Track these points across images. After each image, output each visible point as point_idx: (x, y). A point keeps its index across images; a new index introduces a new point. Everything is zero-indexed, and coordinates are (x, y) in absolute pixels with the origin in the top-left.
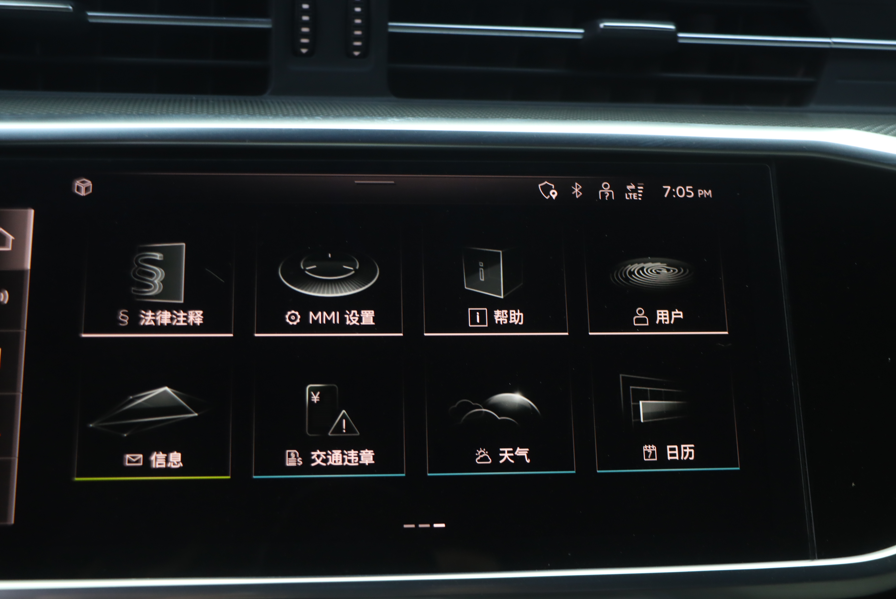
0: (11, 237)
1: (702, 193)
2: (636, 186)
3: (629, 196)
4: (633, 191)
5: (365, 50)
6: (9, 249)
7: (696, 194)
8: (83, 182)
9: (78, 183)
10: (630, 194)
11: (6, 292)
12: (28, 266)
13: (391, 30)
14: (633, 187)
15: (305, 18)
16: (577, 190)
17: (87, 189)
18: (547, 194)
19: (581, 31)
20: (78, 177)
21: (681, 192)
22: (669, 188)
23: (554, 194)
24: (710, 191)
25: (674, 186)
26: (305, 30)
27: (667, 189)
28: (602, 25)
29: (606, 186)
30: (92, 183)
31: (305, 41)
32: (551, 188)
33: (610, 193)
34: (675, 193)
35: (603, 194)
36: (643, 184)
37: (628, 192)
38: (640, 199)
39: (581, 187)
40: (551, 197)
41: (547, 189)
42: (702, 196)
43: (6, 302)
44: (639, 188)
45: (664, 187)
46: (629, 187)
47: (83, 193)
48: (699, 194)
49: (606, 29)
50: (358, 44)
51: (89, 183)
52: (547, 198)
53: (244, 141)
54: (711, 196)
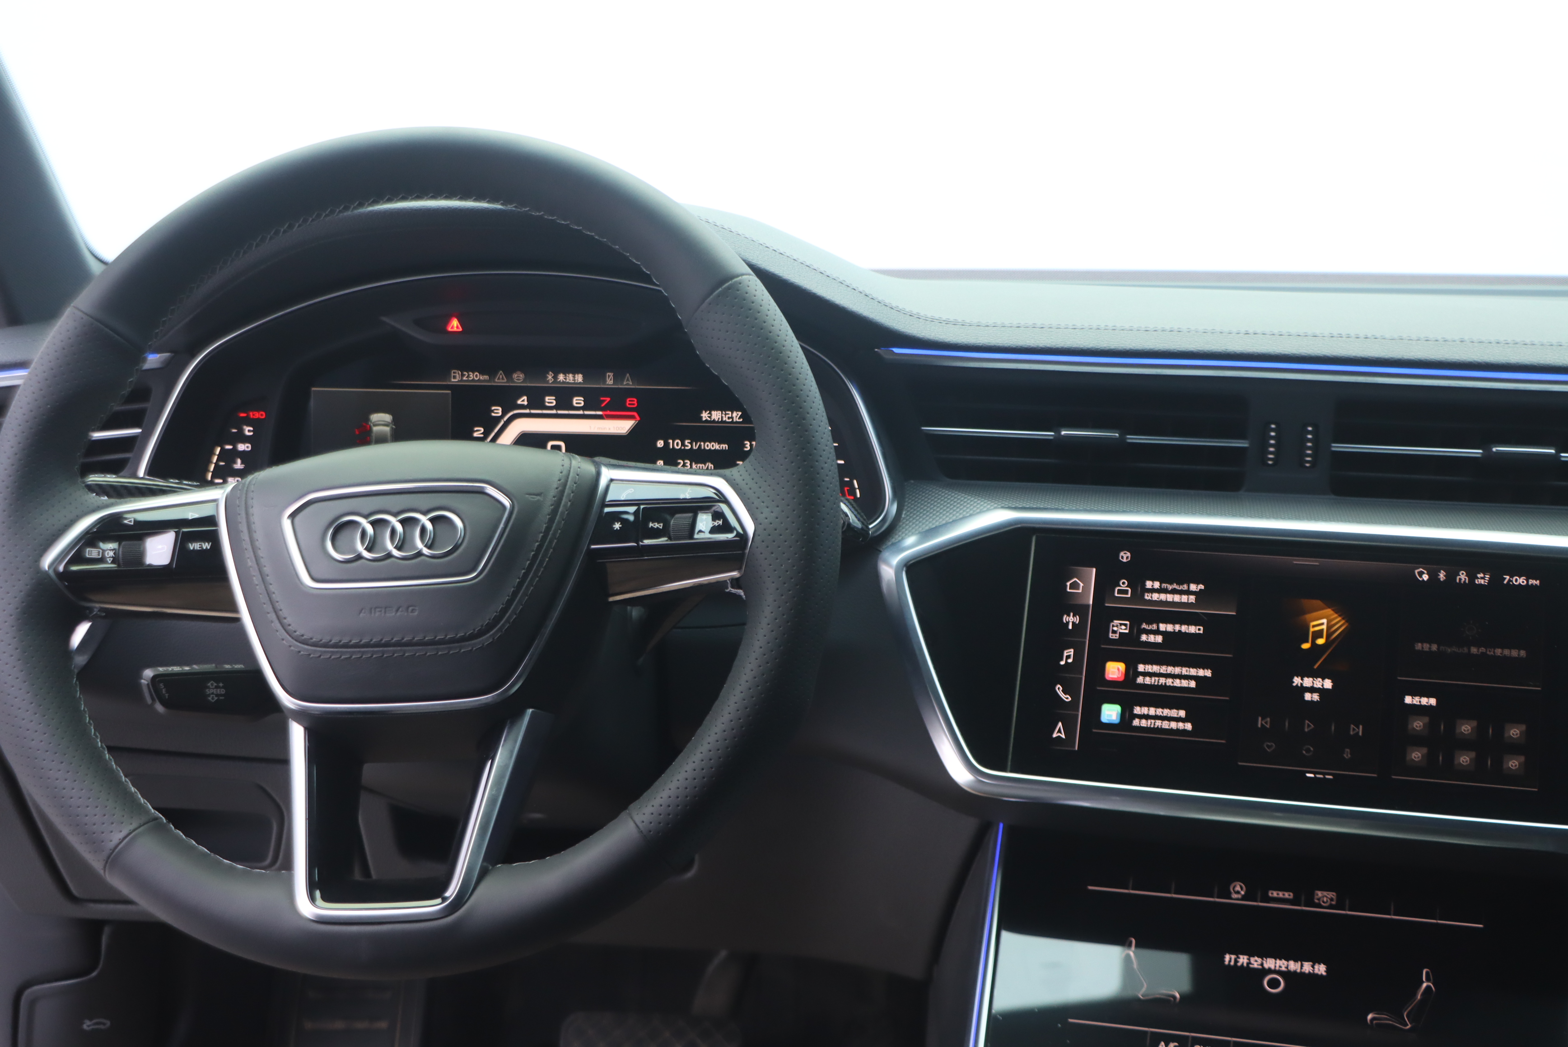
0: (1082, 585)
1: (1531, 582)
2: (1484, 574)
3: (1478, 581)
4: (1482, 578)
5: (1314, 463)
6: (1080, 591)
7: (1528, 582)
8: (1125, 553)
9: (1122, 554)
10: (1479, 580)
11: (1078, 617)
12: (1091, 602)
13: (1334, 449)
14: (1482, 575)
15: (1272, 442)
16: (1442, 576)
17: (1127, 558)
18: (1421, 576)
19: (1480, 451)
20: (1122, 550)
21: (1516, 580)
22: (1508, 577)
23: (1425, 577)
24: (1538, 581)
25: (1512, 576)
26: (1272, 449)
27: (1506, 578)
28: (1494, 449)
29: (1463, 574)
30: (1131, 554)
31: (1271, 456)
32: (1423, 573)
33: (1465, 579)
34: (1512, 581)
35: (1460, 579)
36: (1489, 574)
37: (1478, 578)
38: (1486, 584)
39: (1445, 573)
40: (1423, 579)
41: (1421, 574)
42: (1532, 584)
43: (1077, 623)
44: (1486, 576)
45: (1505, 577)
46: (1479, 576)
47: (1125, 560)
48: (1530, 583)
49: (1498, 453)
50: (1309, 459)
51: (1129, 554)
52: (1420, 579)
53: (1225, 533)
54: (1538, 585)
